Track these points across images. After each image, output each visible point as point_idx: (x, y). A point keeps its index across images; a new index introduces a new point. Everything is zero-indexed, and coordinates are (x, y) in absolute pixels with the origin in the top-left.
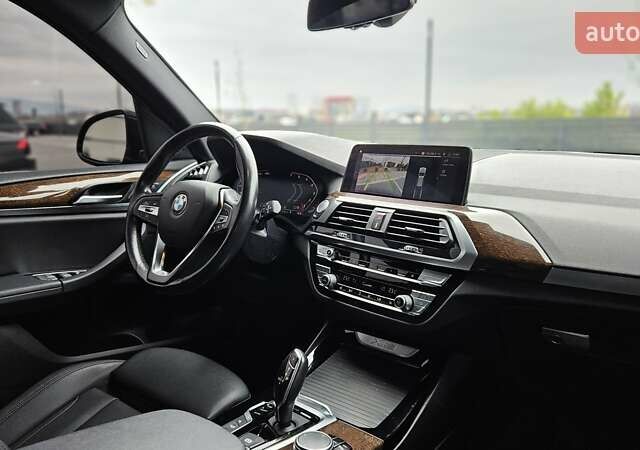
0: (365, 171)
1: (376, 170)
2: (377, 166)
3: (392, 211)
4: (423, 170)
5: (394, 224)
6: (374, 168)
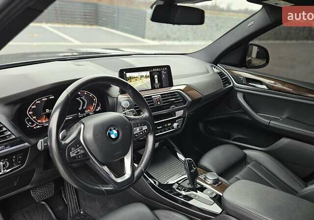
0: (131, 81)
1: (136, 80)
3: (160, 96)
4: (156, 76)
5: (163, 100)
6: (134, 79)
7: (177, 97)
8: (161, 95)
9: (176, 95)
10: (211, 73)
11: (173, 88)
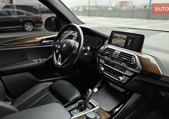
0: (114, 39)
1: (117, 39)
2: (118, 37)
4: (130, 40)
5: (120, 56)
8: (121, 52)
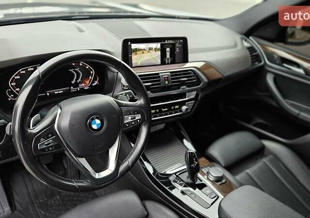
0: (136, 54)
1: (143, 53)
2: (143, 50)
3: (169, 73)
4: (168, 49)
5: (172, 79)
6: (141, 52)
7: (190, 77)
8: (171, 72)
9: (189, 73)
10: (239, 47)
11: (188, 65)
